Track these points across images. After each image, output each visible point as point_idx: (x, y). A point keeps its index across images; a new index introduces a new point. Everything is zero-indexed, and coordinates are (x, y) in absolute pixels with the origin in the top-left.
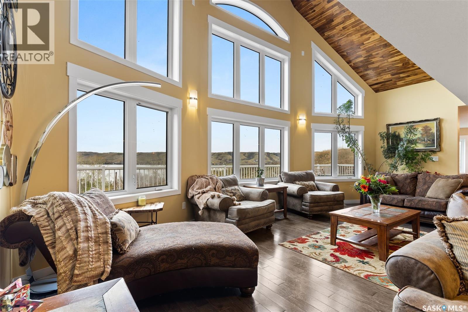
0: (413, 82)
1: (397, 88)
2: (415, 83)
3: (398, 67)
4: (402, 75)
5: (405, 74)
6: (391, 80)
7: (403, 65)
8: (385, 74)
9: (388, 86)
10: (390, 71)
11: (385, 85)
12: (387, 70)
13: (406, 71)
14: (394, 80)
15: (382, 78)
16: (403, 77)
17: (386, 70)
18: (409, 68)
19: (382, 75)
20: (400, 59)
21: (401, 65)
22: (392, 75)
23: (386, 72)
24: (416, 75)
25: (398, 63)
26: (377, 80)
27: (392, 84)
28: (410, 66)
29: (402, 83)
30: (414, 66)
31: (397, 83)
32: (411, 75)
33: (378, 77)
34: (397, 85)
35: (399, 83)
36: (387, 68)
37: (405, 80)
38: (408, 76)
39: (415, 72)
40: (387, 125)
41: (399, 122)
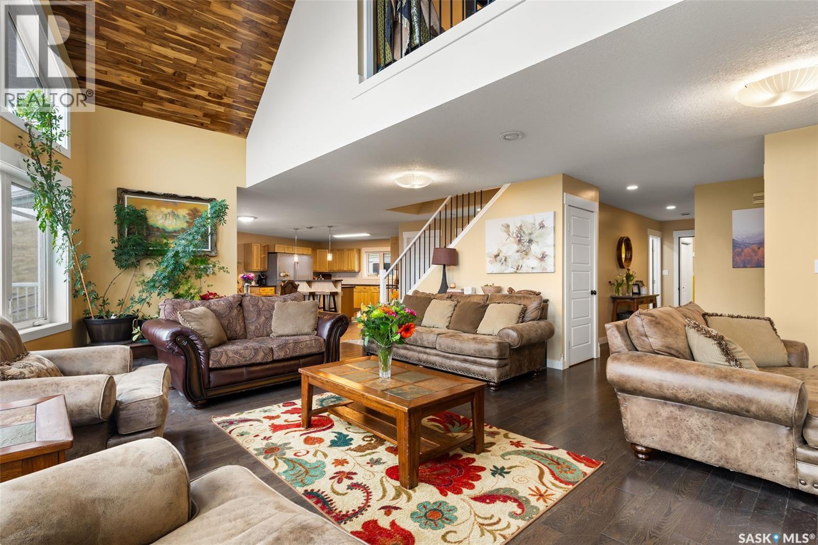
0: (174, 118)
1: (139, 113)
2: (175, 121)
3: (164, 71)
4: (161, 93)
5: (166, 94)
6: (136, 92)
7: (174, 74)
8: (129, 71)
9: (123, 99)
10: (144, 71)
11: (117, 94)
12: (139, 66)
13: (172, 89)
14: (140, 95)
15: (119, 75)
16: (161, 98)
17: (136, 63)
18: (181, 86)
19: (122, 70)
20: (174, 58)
21: (170, 71)
22: (144, 82)
23: (135, 68)
24: (185, 105)
25: (167, 65)
26: (106, 73)
27: (132, 101)
28: (184, 83)
29: (155, 108)
30: (190, 88)
31: (144, 103)
32: (177, 101)
33: (110, 67)
34: (143, 107)
35: (149, 106)
36: (140, 61)
37: (161, 105)
38: (172, 102)
39: (186, 100)
40: (119, 189)
41: (146, 190)
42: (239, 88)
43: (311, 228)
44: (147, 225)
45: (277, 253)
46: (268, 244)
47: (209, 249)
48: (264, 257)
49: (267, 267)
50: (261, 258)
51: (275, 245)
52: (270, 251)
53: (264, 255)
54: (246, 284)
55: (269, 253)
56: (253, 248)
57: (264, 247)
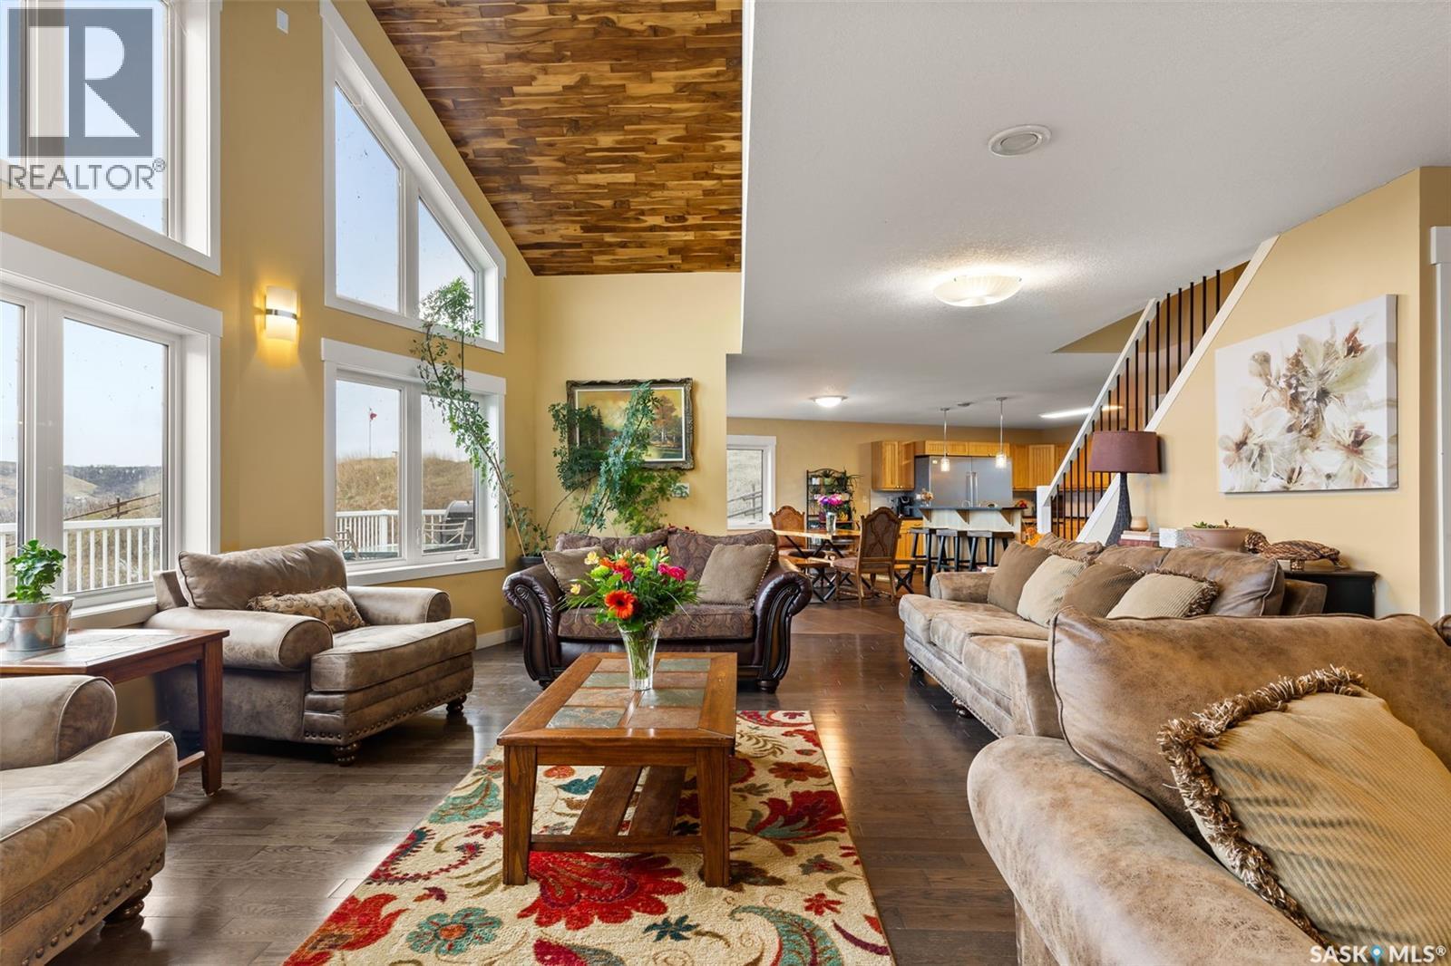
0: (634, 267)
1: (592, 273)
2: (637, 272)
3: (602, 207)
4: (608, 238)
5: (614, 237)
6: (580, 246)
7: (615, 206)
8: (565, 221)
9: (571, 260)
10: (580, 214)
11: (562, 255)
12: (573, 210)
13: (618, 227)
14: (587, 247)
15: (556, 230)
16: (610, 245)
17: (568, 208)
18: (627, 220)
19: (558, 222)
20: (608, 184)
21: (608, 203)
22: (586, 229)
23: (570, 214)
24: (641, 246)
25: (603, 197)
26: (543, 232)
27: (579, 259)
28: (631, 214)
29: (608, 261)
30: (639, 219)
31: (594, 258)
32: (630, 242)
33: (544, 223)
34: (595, 263)
35: (600, 260)
36: (572, 202)
37: (614, 254)
38: (624, 245)
39: (640, 237)
40: (568, 382)
41: (599, 379)
42: (704, 195)
43: (968, 404)
44: (601, 428)
45: (928, 456)
46: (914, 440)
47: (684, 459)
48: (906, 465)
49: (912, 483)
50: (900, 467)
51: (924, 442)
52: (917, 454)
53: (906, 462)
54: (829, 514)
55: (916, 457)
56: (884, 450)
57: (907, 446)
